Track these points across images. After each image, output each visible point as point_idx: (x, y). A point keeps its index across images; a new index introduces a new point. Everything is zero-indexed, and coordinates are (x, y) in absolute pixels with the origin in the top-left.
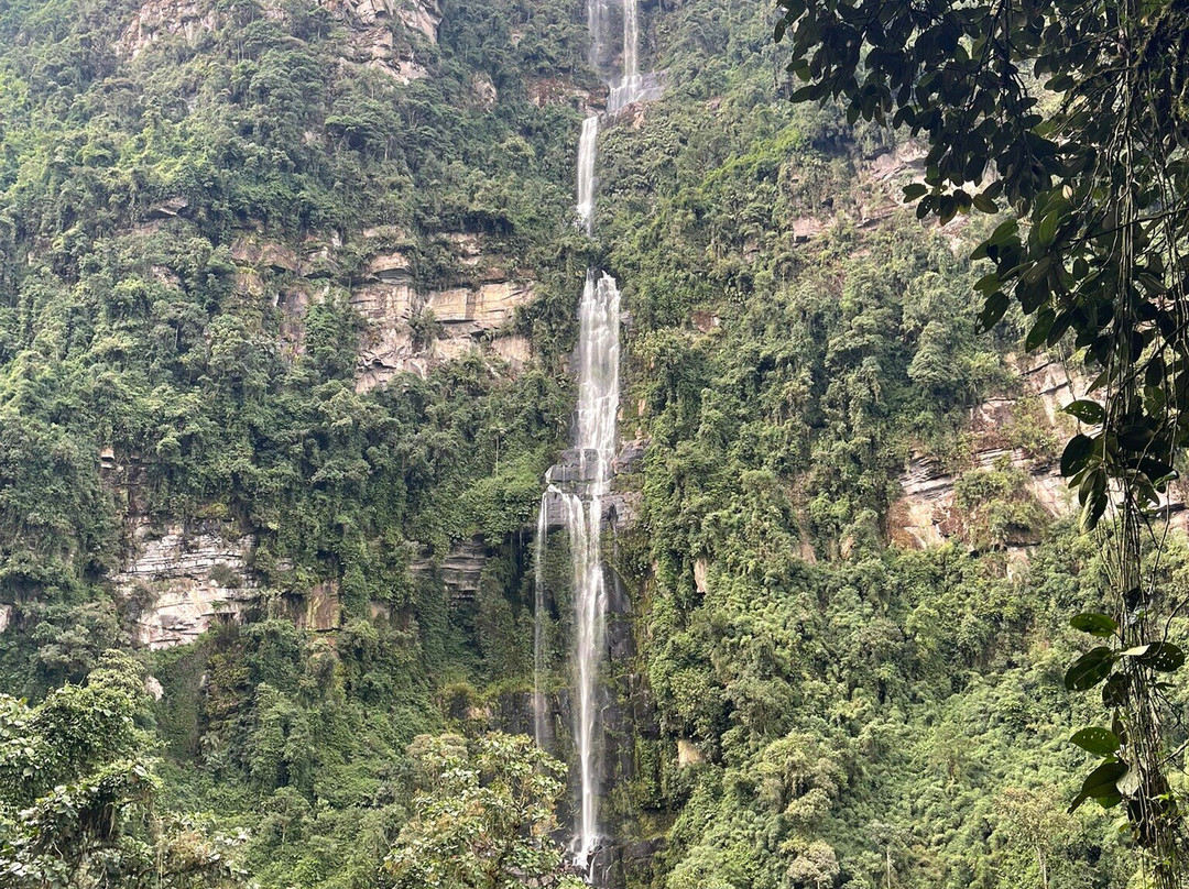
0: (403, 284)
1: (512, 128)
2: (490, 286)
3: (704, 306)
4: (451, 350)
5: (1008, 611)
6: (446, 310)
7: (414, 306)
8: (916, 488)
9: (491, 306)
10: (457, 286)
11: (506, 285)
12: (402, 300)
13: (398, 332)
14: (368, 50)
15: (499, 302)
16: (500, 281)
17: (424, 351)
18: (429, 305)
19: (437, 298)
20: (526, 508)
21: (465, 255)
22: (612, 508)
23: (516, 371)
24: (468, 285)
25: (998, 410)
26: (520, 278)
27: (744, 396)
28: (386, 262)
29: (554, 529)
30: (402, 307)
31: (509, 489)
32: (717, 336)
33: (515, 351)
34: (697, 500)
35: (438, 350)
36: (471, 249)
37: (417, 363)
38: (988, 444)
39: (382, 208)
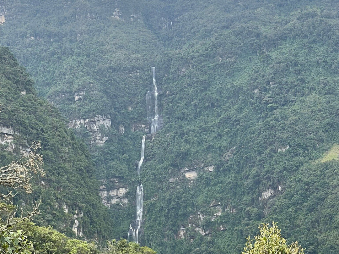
0: (105, 190)
1: (128, 139)
2: (120, 189)
3: (156, 193)
4: (114, 201)
5: (188, 249)
6: (113, 194)
7: (107, 194)
8: (181, 229)
9: (121, 192)
10: (115, 189)
11: (123, 188)
12: (105, 194)
13: (105, 200)
14: (96, 137)
15: (122, 191)
16: (122, 188)
17: (109, 202)
18: (110, 193)
19: (111, 191)
20: (126, 232)
21: (116, 183)
22: (140, 232)
23: (126, 205)
24: (117, 189)
25: (192, 217)
26: (126, 187)
27: (160, 212)
28: (102, 187)
29: (130, 235)
30: (105, 195)
31: (124, 229)
32: (158, 199)
33: (125, 201)
34: (151, 231)
35: (112, 201)
36: (117, 181)
37: (108, 205)
38: (190, 223)
39: (101, 176)
